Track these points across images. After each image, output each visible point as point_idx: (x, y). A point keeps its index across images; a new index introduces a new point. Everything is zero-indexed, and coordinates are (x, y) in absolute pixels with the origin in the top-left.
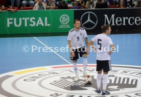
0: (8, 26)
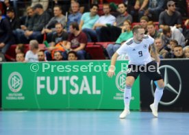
0: (39, 93)
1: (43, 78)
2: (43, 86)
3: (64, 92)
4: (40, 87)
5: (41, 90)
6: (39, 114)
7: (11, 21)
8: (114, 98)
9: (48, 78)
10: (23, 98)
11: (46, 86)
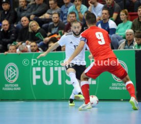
1: (39, 69)
2: (39, 77)
3: (60, 83)
4: (35, 77)
5: (37, 80)
6: (35, 105)
7: (6, 13)
8: (110, 88)
9: (44, 69)
10: (19, 89)
11: (41, 77)
